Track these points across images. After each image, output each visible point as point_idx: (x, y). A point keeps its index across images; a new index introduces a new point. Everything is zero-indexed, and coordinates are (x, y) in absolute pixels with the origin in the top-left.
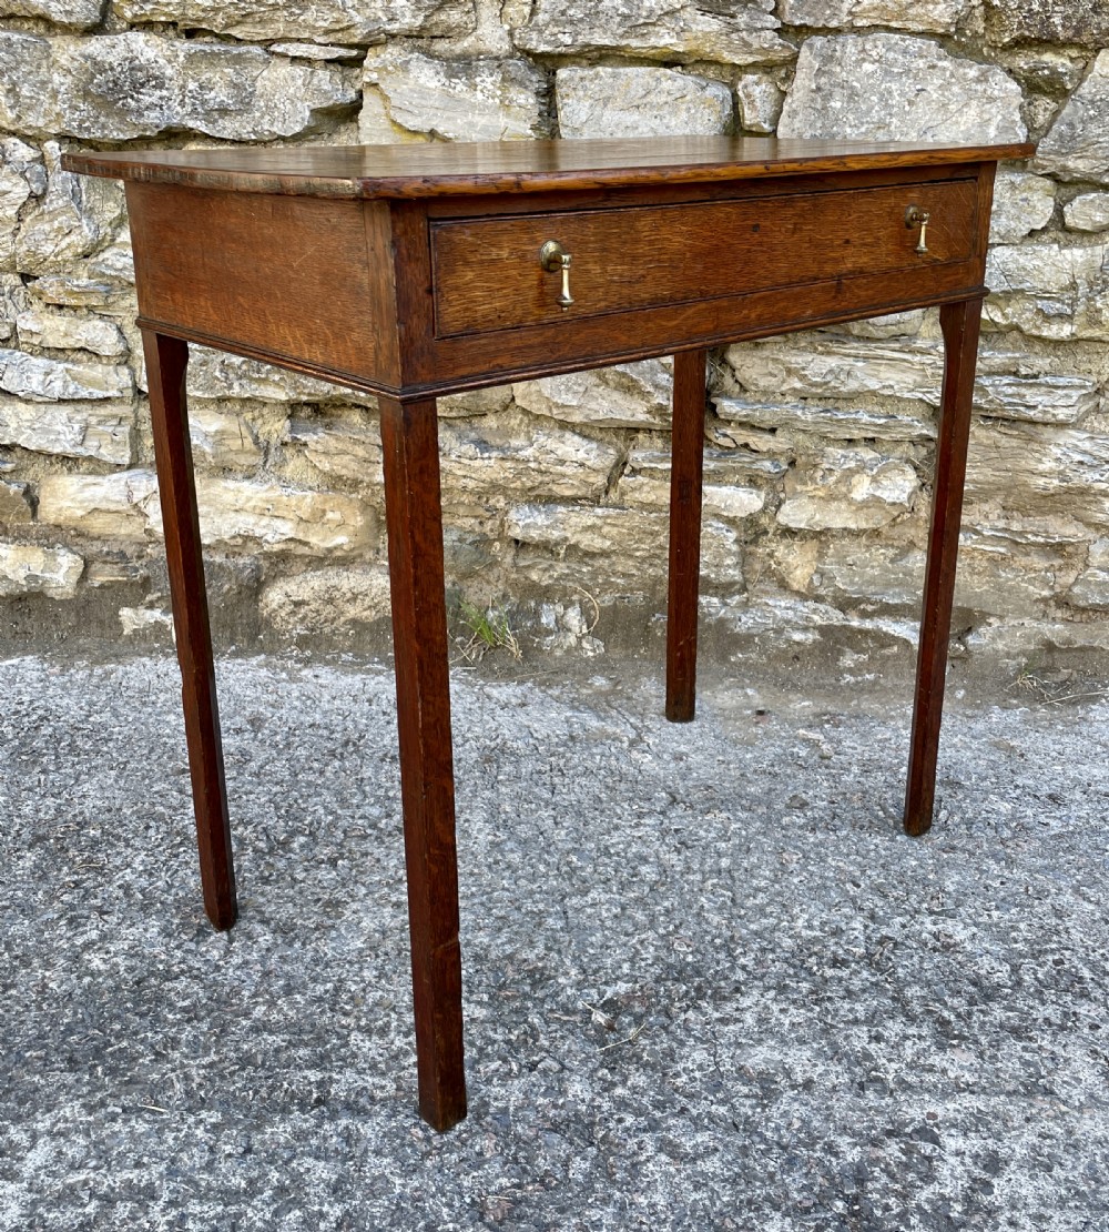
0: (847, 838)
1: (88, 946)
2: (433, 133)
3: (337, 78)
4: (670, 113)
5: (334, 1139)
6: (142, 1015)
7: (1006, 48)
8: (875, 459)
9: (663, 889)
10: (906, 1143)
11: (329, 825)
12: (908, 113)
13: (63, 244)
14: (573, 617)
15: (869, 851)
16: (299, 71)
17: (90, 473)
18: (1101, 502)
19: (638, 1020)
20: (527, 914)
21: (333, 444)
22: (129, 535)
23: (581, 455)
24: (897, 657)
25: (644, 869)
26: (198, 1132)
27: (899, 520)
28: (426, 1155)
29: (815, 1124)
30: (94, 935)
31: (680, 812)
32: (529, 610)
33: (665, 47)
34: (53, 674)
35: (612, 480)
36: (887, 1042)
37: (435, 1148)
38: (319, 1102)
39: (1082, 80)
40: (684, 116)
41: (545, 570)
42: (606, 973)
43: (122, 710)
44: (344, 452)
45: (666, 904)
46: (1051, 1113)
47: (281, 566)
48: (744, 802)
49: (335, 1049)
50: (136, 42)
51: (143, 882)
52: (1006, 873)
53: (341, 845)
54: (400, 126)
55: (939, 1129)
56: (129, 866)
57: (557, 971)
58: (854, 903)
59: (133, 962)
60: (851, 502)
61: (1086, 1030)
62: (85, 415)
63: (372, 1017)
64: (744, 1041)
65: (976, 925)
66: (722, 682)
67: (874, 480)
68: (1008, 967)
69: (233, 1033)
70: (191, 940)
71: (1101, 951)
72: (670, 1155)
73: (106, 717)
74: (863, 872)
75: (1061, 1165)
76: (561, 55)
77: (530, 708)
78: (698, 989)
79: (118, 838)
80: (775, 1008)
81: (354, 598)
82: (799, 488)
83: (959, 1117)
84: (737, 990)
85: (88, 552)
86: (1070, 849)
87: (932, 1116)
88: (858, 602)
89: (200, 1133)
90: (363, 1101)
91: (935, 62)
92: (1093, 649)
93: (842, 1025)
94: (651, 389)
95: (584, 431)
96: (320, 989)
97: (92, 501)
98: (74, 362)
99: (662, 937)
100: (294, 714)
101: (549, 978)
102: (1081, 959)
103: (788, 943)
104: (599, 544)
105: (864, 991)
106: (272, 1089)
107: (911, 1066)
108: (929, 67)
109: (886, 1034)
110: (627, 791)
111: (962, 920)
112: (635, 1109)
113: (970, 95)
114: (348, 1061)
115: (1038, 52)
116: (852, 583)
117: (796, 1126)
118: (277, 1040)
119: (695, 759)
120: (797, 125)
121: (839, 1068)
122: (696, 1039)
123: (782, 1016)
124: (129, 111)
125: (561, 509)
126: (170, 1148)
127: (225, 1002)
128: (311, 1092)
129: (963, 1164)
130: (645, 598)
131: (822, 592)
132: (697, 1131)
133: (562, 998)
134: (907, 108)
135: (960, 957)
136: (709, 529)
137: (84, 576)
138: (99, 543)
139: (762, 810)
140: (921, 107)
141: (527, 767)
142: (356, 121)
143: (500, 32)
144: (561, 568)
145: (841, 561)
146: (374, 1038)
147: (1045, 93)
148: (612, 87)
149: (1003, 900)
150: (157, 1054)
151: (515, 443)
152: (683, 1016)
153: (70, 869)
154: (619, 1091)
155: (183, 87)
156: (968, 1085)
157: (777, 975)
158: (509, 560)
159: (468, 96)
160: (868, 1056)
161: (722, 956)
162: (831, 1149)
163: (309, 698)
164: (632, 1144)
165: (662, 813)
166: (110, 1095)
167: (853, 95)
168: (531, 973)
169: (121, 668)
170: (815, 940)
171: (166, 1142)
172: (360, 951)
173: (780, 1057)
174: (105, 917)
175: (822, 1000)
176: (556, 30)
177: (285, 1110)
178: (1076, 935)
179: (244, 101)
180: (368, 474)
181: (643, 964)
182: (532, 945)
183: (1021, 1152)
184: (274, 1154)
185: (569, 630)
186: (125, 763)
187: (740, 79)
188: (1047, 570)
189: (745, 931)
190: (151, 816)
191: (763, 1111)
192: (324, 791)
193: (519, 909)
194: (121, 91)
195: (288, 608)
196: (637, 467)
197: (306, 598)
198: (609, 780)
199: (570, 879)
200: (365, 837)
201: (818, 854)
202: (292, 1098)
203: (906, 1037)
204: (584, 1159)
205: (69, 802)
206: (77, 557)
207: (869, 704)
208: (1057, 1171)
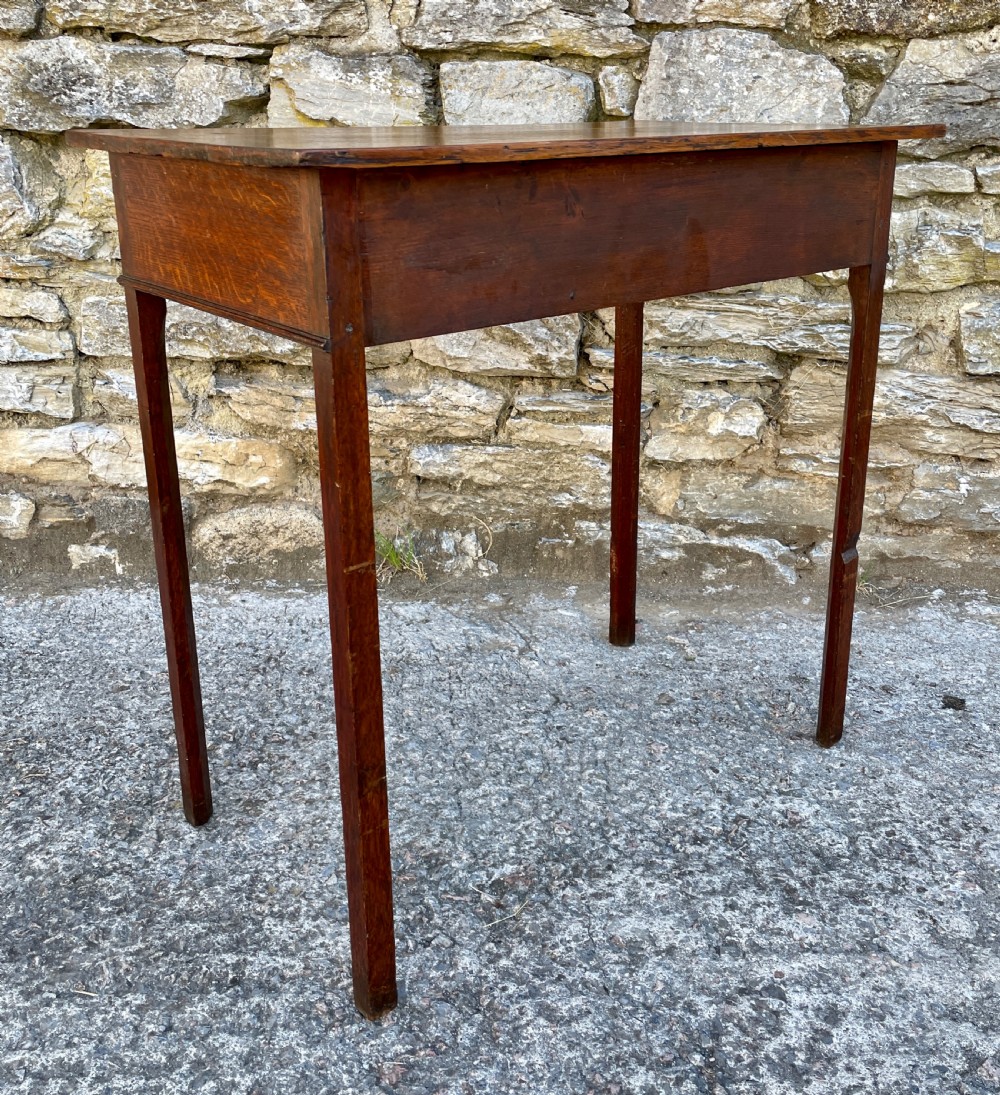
0: (707, 729)
1: (30, 848)
2: (333, 121)
3: (247, 74)
4: (540, 100)
5: (247, 1015)
6: (77, 909)
7: (829, 40)
8: (728, 398)
9: (545, 780)
10: (756, 1000)
11: (251, 733)
12: (746, 97)
13: (8, 225)
14: (470, 543)
15: (727, 740)
16: (213, 68)
17: (38, 427)
18: (923, 432)
19: (522, 897)
20: (425, 806)
21: (253, 396)
22: (75, 481)
23: (472, 401)
24: (751, 570)
25: (529, 763)
26: (124, 1013)
27: (750, 451)
28: (329, 1027)
29: (677, 985)
30: (36, 838)
31: (563, 711)
32: (431, 538)
33: (534, 42)
34: (8, 606)
35: (500, 423)
36: (740, 909)
37: (338, 1020)
38: (234, 982)
39: (895, 67)
40: (552, 102)
41: (444, 502)
42: (494, 857)
43: (69, 636)
44: (264, 403)
45: (548, 793)
46: (884, 968)
47: (211, 505)
48: (618, 701)
49: (250, 934)
50: (68, 45)
51: (83, 789)
52: (845, 756)
53: (261, 750)
54: (304, 115)
55: (785, 985)
56: (70, 774)
57: (450, 856)
58: (713, 786)
59: (70, 862)
60: (708, 436)
61: (914, 893)
62: (32, 375)
63: (284, 903)
64: (615, 913)
65: (819, 802)
66: (601, 596)
67: (727, 417)
68: (847, 839)
69: (159, 923)
70: (124, 840)
71: (928, 822)
72: (548, 1018)
73: (55, 642)
74: (721, 759)
75: (892, 1014)
76: (444, 51)
77: (432, 623)
78: (575, 868)
79: (61, 750)
80: (642, 882)
81: (276, 531)
82: (663, 425)
83: (803, 975)
84: (610, 868)
85: (39, 496)
86: (900, 734)
87: (780, 974)
88: (717, 523)
89: (125, 1014)
90: (274, 980)
91: (769, 52)
92: (920, 558)
93: (701, 896)
94: (532, 342)
95: (474, 379)
96: (238, 879)
97: (41, 451)
98: (21, 329)
99: (544, 823)
100: (223, 635)
101: (444, 863)
102: (910, 830)
103: (654, 824)
104: (491, 478)
105: (720, 865)
106: (193, 972)
107: (761, 931)
108: (764, 57)
109: (740, 902)
110: (516, 694)
111: (807, 799)
112: (517, 978)
113: (799, 81)
114: (260, 946)
115: (857, 43)
116: (711, 506)
117: (660, 988)
118: (198, 927)
119: (575, 664)
120: (651, 109)
121: (698, 935)
122: (573, 913)
123: (649, 890)
124: (63, 106)
125: (457, 450)
126: (98, 1029)
127: (152, 895)
128: (227, 974)
129: (806, 1016)
130: (532, 524)
131: (685, 515)
132: (572, 996)
133: (455, 880)
134: (746, 93)
135: (805, 832)
136: (587, 463)
137: (36, 518)
138: (48, 489)
139: (634, 707)
140: (758, 91)
141: (428, 676)
142: (266, 112)
143: (390, 31)
144: (458, 500)
145: (702, 488)
146: (286, 922)
147: (864, 79)
148: (490, 79)
149: (843, 780)
150: (90, 944)
151: (414, 391)
152: (561, 893)
153: (17, 779)
154: (503, 962)
155: (110, 84)
156: (811, 945)
157: (645, 853)
158: (412, 494)
159: (362, 88)
160: (723, 923)
161: (597, 837)
162: (690, 1008)
163: (237, 620)
164: (514, 1010)
165: (546, 712)
166: (45, 982)
167: (698, 83)
168: (427, 859)
169: (69, 598)
170: (679, 821)
171: (95, 1023)
172: (276, 844)
173: (646, 927)
174: (47, 821)
175: (684, 874)
176: (438, 29)
177: (203, 991)
178: (906, 809)
179: (165, 96)
180: (285, 422)
181: (527, 847)
182: (429, 833)
183: (857, 1003)
184: (192, 1031)
185: (467, 554)
186: (70, 683)
187: (601, 70)
188: (878, 492)
189: (617, 815)
190: (91, 729)
191: (631, 976)
192: (248, 703)
193: (418, 802)
194: (55, 89)
195: (219, 541)
196: (522, 410)
197: (233, 532)
198: (500, 685)
199: (464, 774)
200: (282, 742)
201: (682, 744)
202: (210, 980)
203: (757, 905)
204: (471, 1025)
205: (18, 719)
206: (28, 501)
207: (726, 611)
208: (889, 1020)
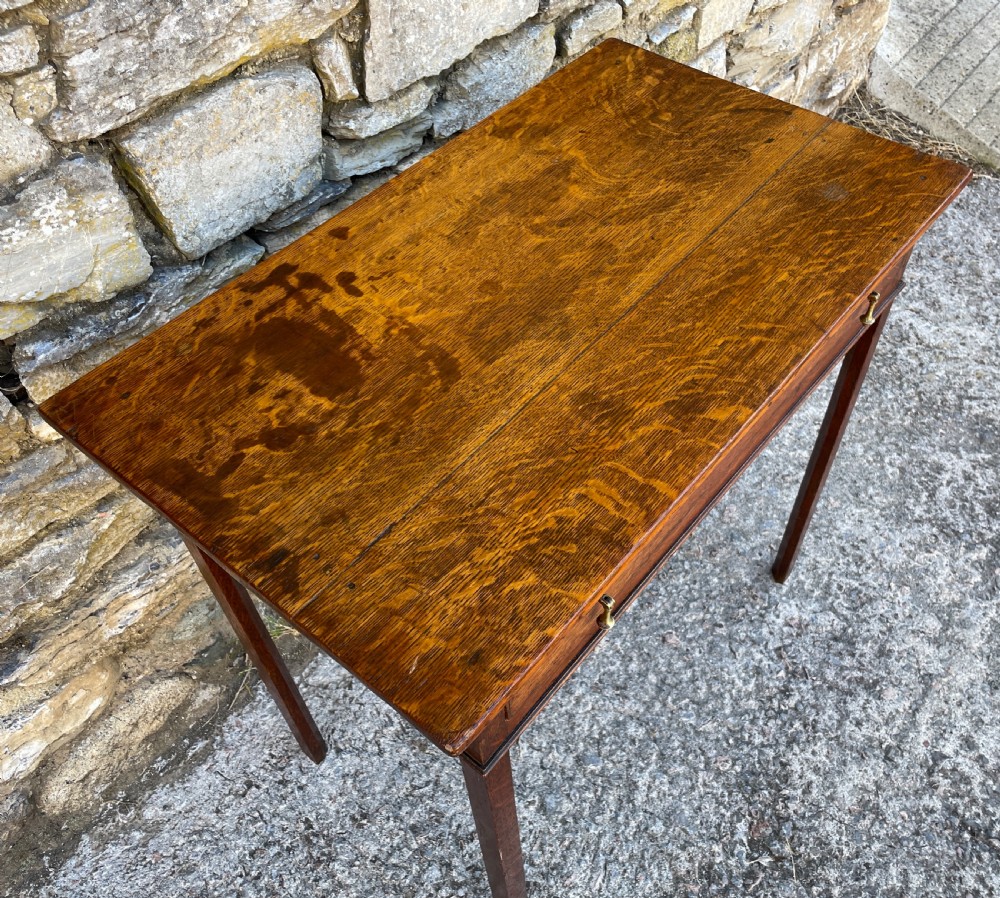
9: (658, 736)
10: (940, 771)
15: (689, 593)
25: (630, 731)
55: (936, 748)
58: (735, 641)
64: (828, 794)
68: (832, 613)
74: (709, 612)
80: (809, 755)
81: (135, 726)
83: (932, 732)
87: (926, 743)
93: (840, 732)
99: (708, 770)
102: (842, 576)
109: (857, 716)
111: (782, 601)
117: (906, 816)
122: (814, 818)
140: (472, 6)
143: (24, 133)
173: (851, 785)
189: (730, 719)
199: (612, 785)
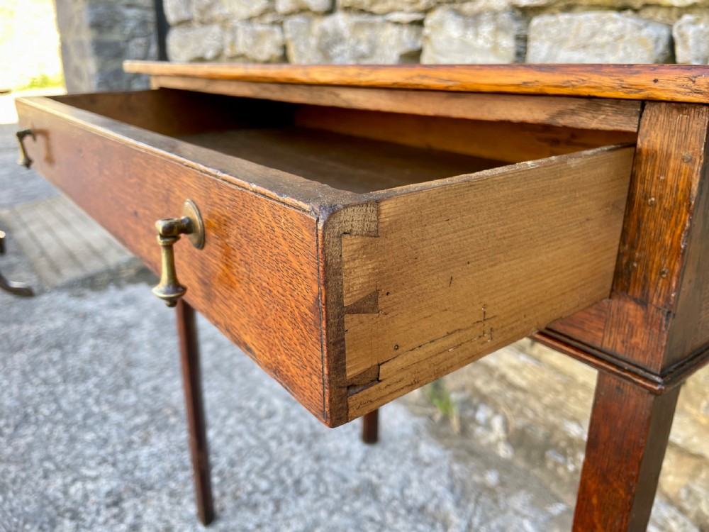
14: (497, 423)
32: (472, 404)
41: (485, 382)
76: (535, 8)
131: (687, 506)
142: (419, 61)
185: (492, 431)
